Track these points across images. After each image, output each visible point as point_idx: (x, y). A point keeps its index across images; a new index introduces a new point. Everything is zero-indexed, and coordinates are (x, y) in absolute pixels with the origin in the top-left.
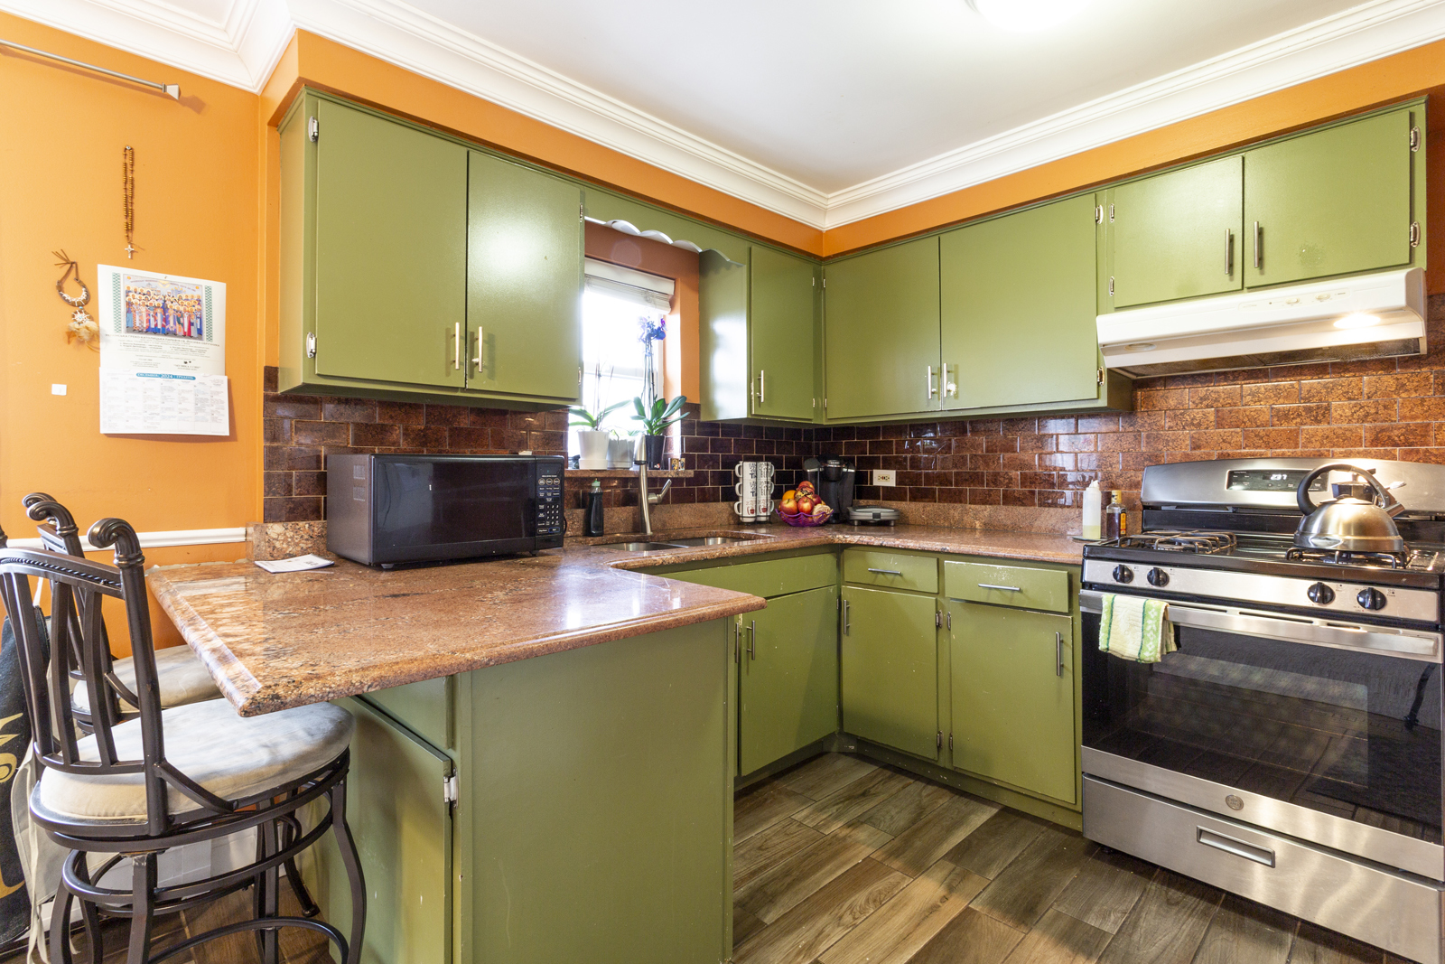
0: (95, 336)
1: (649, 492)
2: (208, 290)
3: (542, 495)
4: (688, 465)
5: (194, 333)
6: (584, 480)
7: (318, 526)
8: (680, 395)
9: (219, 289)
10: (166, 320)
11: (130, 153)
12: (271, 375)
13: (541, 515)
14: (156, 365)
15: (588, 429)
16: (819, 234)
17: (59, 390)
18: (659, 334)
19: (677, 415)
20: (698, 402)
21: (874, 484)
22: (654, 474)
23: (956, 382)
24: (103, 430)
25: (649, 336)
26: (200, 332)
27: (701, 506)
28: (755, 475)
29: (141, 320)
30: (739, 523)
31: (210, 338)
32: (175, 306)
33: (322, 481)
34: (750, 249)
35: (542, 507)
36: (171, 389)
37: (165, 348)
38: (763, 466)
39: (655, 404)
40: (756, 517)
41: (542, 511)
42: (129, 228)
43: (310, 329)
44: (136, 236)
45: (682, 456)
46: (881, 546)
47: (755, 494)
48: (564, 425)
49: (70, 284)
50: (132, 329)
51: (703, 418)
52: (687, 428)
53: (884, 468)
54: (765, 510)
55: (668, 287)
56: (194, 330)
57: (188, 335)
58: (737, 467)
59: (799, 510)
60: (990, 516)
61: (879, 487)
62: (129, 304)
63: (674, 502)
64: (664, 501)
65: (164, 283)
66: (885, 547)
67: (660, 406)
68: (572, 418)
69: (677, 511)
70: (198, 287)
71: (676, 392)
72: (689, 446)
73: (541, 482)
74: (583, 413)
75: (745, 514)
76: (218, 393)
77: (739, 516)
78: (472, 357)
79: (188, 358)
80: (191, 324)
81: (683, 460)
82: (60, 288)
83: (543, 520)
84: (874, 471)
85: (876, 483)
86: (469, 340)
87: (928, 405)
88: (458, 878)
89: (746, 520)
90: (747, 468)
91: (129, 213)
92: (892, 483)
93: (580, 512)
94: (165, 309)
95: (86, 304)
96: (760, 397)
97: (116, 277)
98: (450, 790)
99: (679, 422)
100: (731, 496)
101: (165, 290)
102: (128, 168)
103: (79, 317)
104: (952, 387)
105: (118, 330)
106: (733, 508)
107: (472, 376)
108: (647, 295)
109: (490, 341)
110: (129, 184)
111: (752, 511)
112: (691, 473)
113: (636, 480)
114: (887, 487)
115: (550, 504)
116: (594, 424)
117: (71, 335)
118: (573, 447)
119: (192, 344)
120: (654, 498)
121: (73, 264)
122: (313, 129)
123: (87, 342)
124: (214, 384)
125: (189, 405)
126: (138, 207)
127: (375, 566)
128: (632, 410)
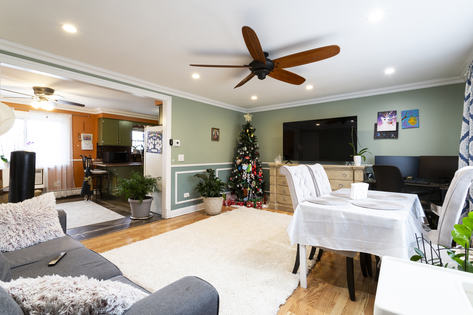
0: (81, 140)
6: (134, 155)
7: (102, 159)
9: (92, 135)
11: (84, 122)
12: (97, 144)
14: (86, 143)
15: (134, 149)
17: (78, 146)
24: (82, 149)
29: (85, 139)
33: (102, 155)
36: (88, 145)
37: (87, 141)
41: (126, 158)
42: (84, 130)
43: (103, 140)
48: (131, 148)
49: (79, 136)
56: (90, 139)
57: (89, 140)
62: (84, 137)
68: (132, 147)
73: (126, 155)
74: (134, 147)
78: (119, 142)
82: (78, 136)
86: (119, 140)
91: (84, 128)
93: (133, 159)
94: (87, 137)
95: (80, 138)
97: (83, 135)
98: (117, 174)
101: (87, 135)
102: (84, 124)
105: (83, 140)
107: (119, 144)
109: (121, 140)
110: (84, 125)
116: (135, 148)
117: (79, 141)
118: (132, 151)
119: (90, 141)
121: (79, 134)
122: (103, 121)
123: (80, 141)
124: (92, 145)
125: (89, 147)
126: (85, 128)
127: (109, 163)
128: (141, 146)
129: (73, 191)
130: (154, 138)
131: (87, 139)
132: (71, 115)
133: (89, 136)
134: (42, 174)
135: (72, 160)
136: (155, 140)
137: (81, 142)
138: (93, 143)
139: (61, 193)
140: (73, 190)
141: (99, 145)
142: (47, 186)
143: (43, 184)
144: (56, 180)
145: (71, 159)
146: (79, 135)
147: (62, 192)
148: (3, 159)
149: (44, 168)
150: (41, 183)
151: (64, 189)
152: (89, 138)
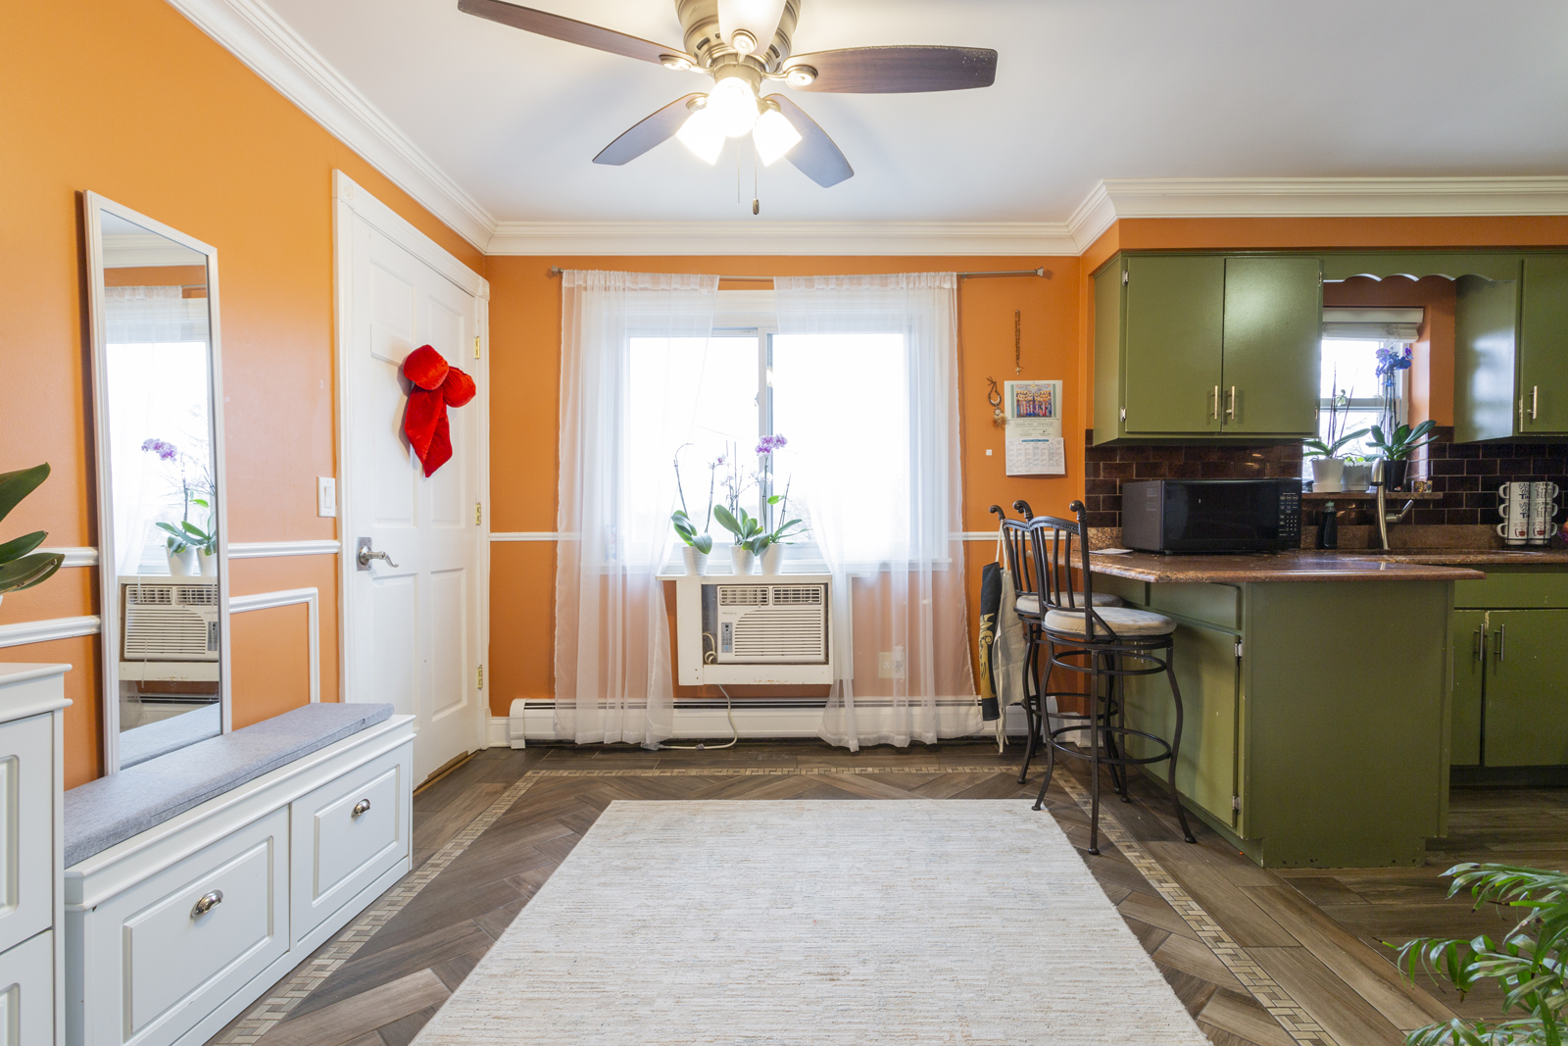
0: (1004, 421)
1: (1387, 513)
2: (1054, 386)
3: (1282, 508)
4: (1435, 488)
5: (1048, 414)
6: (1319, 501)
7: (1115, 530)
8: (1427, 419)
9: (1059, 384)
10: (1034, 408)
11: (1018, 314)
12: (1089, 434)
13: (1282, 523)
14: (1031, 435)
15: (1322, 457)
17: (989, 452)
18: (1405, 363)
19: (1424, 438)
20: (1451, 425)
22: (1394, 495)
24: (1008, 474)
25: (1391, 368)
26: (1050, 412)
27: (1452, 528)
28: (1528, 495)
29: (1023, 411)
30: (1503, 544)
31: (1055, 416)
32: (1039, 399)
33: (1117, 503)
34: (1523, 262)
35: (1282, 517)
36: (1037, 448)
37: (1035, 424)
38: (1541, 486)
39: (1398, 431)
40: (1527, 540)
41: (1282, 520)
42: (1018, 359)
43: (1123, 404)
44: (1021, 362)
45: (1428, 479)
47: (1528, 514)
48: (1301, 455)
49: (994, 394)
50: (1020, 415)
51: (1457, 440)
52: (1434, 451)
54: (1542, 533)
55: (1416, 316)
57: (1044, 415)
58: (1502, 488)
62: (1018, 401)
63: (1419, 522)
64: (1406, 521)
65: (1033, 385)
67: (1402, 433)
68: (1306, 449)
69: (1421, 531)
70: (1049, 385)
71: (1424, 416)
72: (1437, 468)
73: (1282, 498)
74: (1318, 445)
75: (1512, 535)
76: (1059, 448)
77: (1504, 539)
78: (1226, 409)
79: (1045, 428)
80: (1046, 408)
81: (1430, 482)
82: (989, 398)
83: (1283, 527)
86: (1225, 397)
88: (1243, 698)
89: (1513, 543)
90: (1516, 489)
91: (1018, 349)
93: (1313, 529)
94: (1034, 401)
95: (1000, 405)
96: (1532, 414)
97: (1012, 386)
98: (1240, 650)
99: (1425, 447)
100: (1494, 518)
101: (1034, 390)
102: (1017, 323)
103: (997, 412)
105: (1013, 417)
106: (1496, 531)
107: (1226, 423)
108: (1390, 329)
109: (1240, 395)
110: (1018, 331)
111: (1522, 533)
112: (1440, 495)
113: (1373, 501)
115: (1290, 515)
116: (1329, 453)
117: (995, 422)
118: (1307, 473)
119: (1047, 420)
120: (1392, 518)
121: (994, 383)
122: (1125, 277)
123: (1000, 424)
124: (1057, 443)
125: (1046, 457)
126: (1021, 345)
127: (1161, 553)
128: (1370, 438)
129: (967, 714)
131: (1034, 409)
132: (955, 279)
133: (1044, 390)
134: (822, 607)
135: (961, 536)
137: (1004, 429)
138: (1066, 432)
139: (910, 716)
140: (963, 709)
141: (1098, 439)
142: (847, 676)
143: (826, 662)
144: (886, 646)
145: (952, 528)
146: (995, 388)
147: (916, 710)
148: (681, 529)
149: (831, 577)
150: (822, 658)
151: (926, 694)
152: (1043, 407)
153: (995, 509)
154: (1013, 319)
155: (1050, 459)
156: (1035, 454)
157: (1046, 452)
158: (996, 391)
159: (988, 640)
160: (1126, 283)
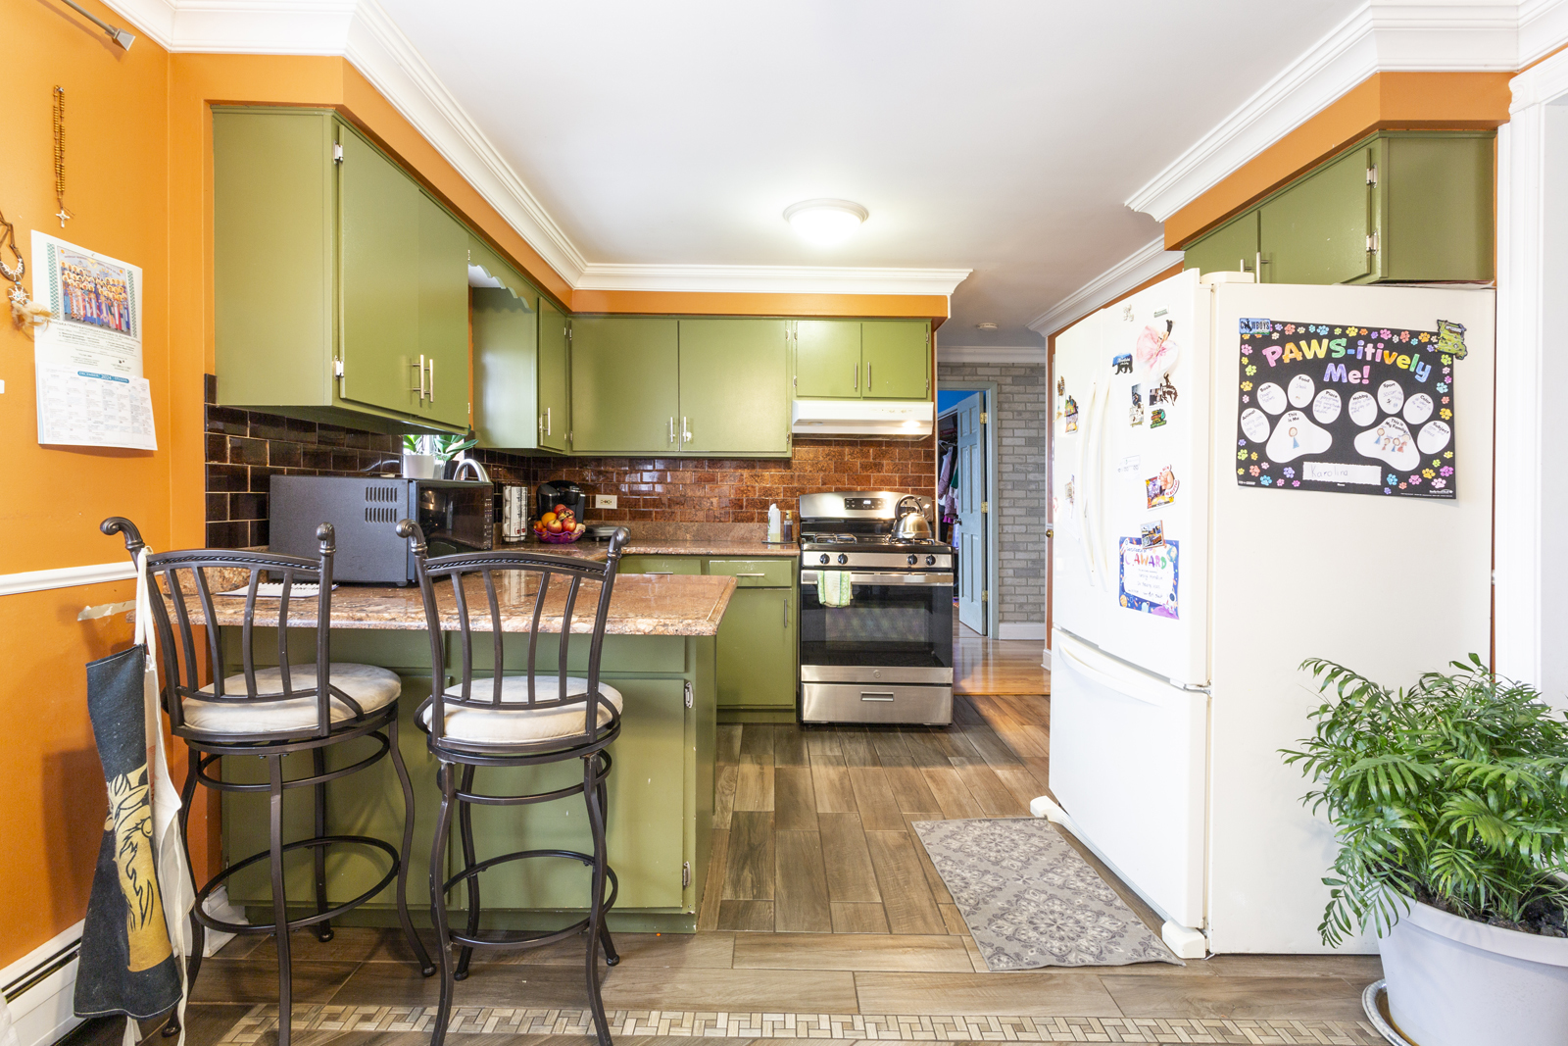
0: (32, 320)
2: (130, 274)
5: (124, 328)
9: (136, 272)
10: (99, 308)
11: (59, 94)
12: (211, 383)
14: (95, 363)
16: (570, 291)
21: (597, 507)
23: (692, 432)
24: (43, 440)
26: (128, 324)
28: (520, 499)
29: (77, 306)
31: (135, 336)
32: (105, 292)
34: (539, 299)
36: (111, 393)
37: (103, 342)
42: (59, 191)
43: (337, 352)
44: (65, 199)
46: (657, 554)
47: (520, 515)
49: (5, 251)
50: (70, 316)
53: (606, 493)
54: (524, 530)
56: (124, 324)
58: (507, 491)
59: (564, 529)
60: (698, 530)
61: (601, 509)
62: (66, 285)
65: (100, 264)
66: (660, 554)
70: (122, 270)
75: (512, 534)
76: (145, 399)
77: (507, 536)
79: (120, 355)
80: (121, 316)
84: (597, 496)
85: (598, 505)
87: (668, 446)
89: (513, 540)
90: (514, 492)
91: (59, 172)
92: (614, 506)
94: (97, 294)
95: (25, 280)
96: (547, 432)
97: (51, 249)
101: (95, 270)
102: (59, 111)
103: (18, 295)
104: (689, 435)
110: (59, 132)
114: (608, 510)
119: (121, 338)
121: (8, 228)
122: (338, 152)
123: (22, 326)
124: (142, 387)
125: (124, 414)
126: (67, 164)
130: (1334, 372)
131: (97, 311)
136: (1346, 391)
137: (32, 337)
138: (154, 366)
141: (229, 397)
146: (9, 237)
152: (115, 310)
153: (122, 526)
154: (51, 102)
155: (135, 419)
156: (106, 404)
157: (126, 402)
158: (13, 248)
159: (148, 826)
160: (338, 161)
